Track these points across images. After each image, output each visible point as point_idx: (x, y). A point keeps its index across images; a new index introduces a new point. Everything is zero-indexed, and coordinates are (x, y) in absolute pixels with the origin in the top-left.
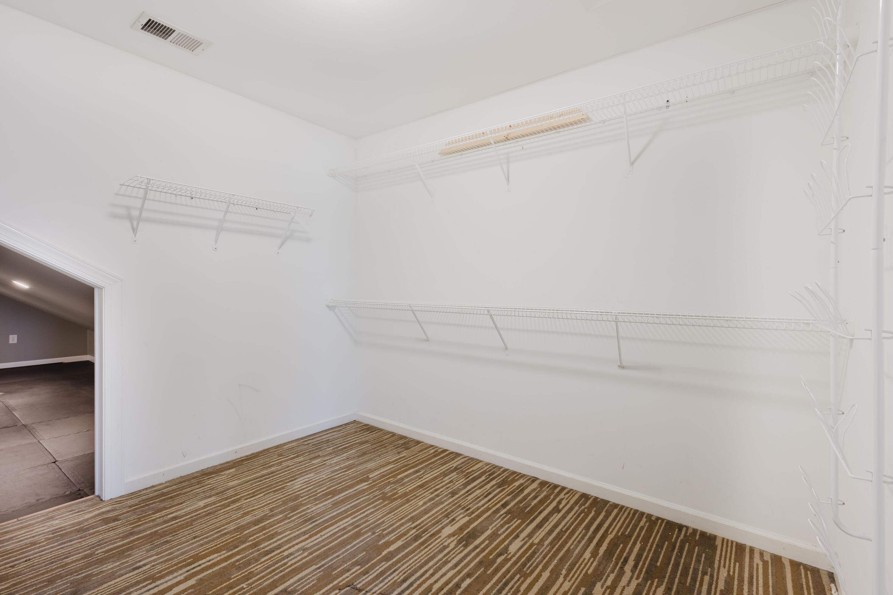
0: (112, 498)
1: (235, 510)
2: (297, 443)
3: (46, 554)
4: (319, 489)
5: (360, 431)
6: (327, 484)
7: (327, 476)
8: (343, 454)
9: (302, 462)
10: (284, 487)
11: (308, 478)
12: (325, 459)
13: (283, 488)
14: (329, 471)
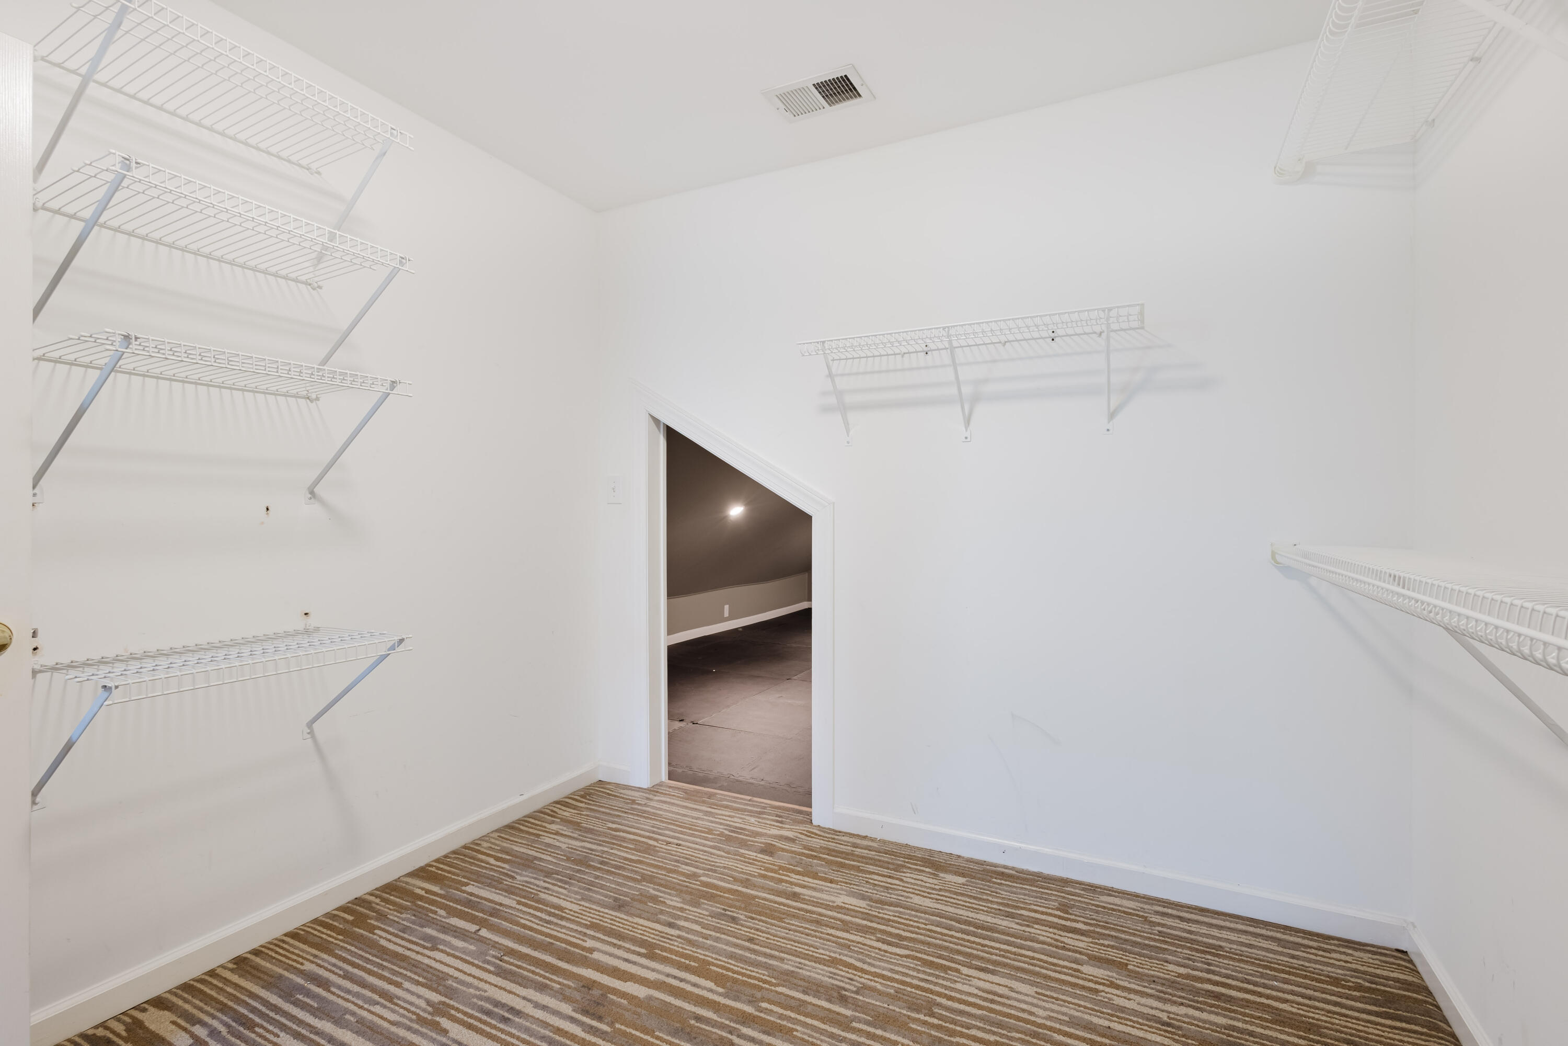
0: (821, 825)
1: (836, 943)
2: (1139, 905)
3: (696, 850)
4: (979, 1028)
5: (1359, 988)
6: (1014, 1034)
7: (1050, 1018)
8: (1182, 1004)
9: (1069, 950)
10: (950, 969)
11: (1011, 989)
12: (1118, 982)
13: (945, 969)
14: (1064, 1009)
